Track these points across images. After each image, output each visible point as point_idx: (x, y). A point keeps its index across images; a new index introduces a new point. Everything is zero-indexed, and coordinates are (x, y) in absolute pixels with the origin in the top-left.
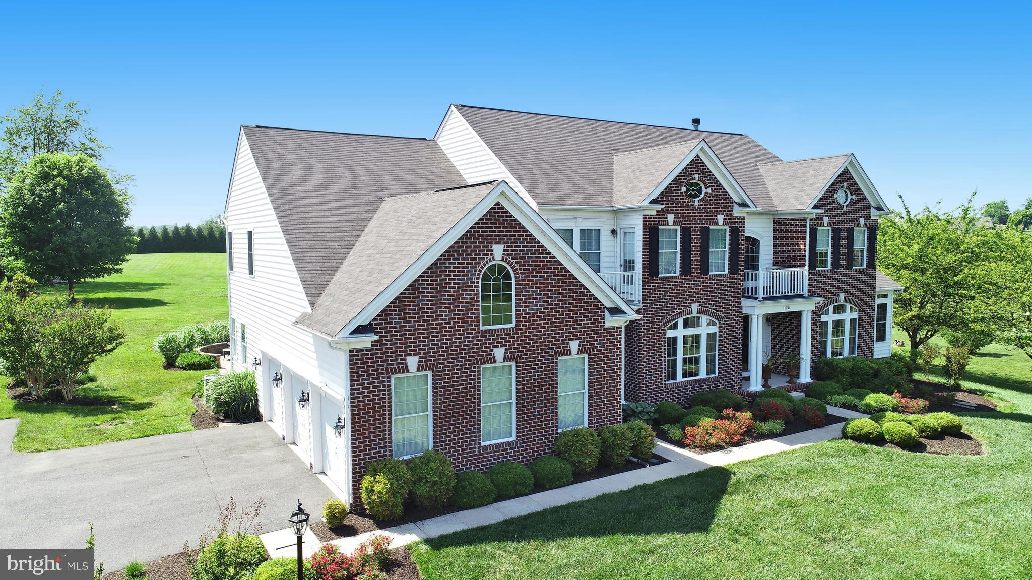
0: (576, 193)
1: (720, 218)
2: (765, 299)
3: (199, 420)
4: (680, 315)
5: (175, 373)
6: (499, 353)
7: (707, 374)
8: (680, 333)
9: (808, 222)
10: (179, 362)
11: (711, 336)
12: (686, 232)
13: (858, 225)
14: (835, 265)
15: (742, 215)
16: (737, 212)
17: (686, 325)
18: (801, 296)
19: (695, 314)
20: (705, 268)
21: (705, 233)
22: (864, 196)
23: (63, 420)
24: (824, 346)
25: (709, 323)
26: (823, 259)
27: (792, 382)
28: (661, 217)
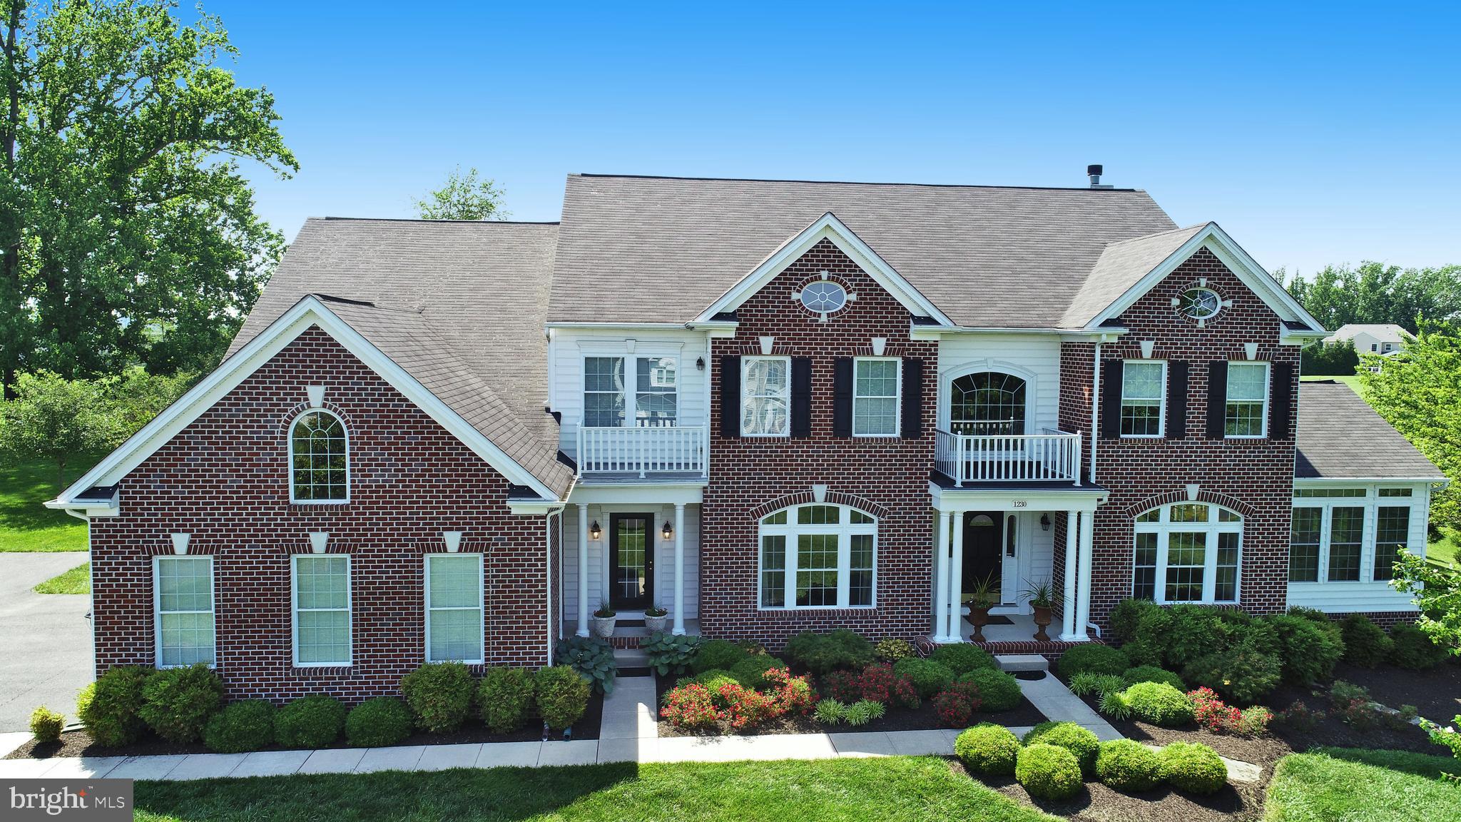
0: (641, 302)
1: (879, 344)
4: (788, 502)
6: (319, 540)
7: (851, 603)
8: (792, 530)
9: (1098, 350)
11: (860, 542)
12: (802, 368)
13: (1243, 357)
14: (1176, 428)
15: (931, 338)
16: (917, 333)
17: (804, 517)
18: (1069, 485)
19: (819, 502)
20: (842, 425)
21: (843, 369)
22: (1258, 301)
24: (1146, 578)
25: (856, 518)
26: (1143, 419)
27: (1041, 636)
28: (748, 341)
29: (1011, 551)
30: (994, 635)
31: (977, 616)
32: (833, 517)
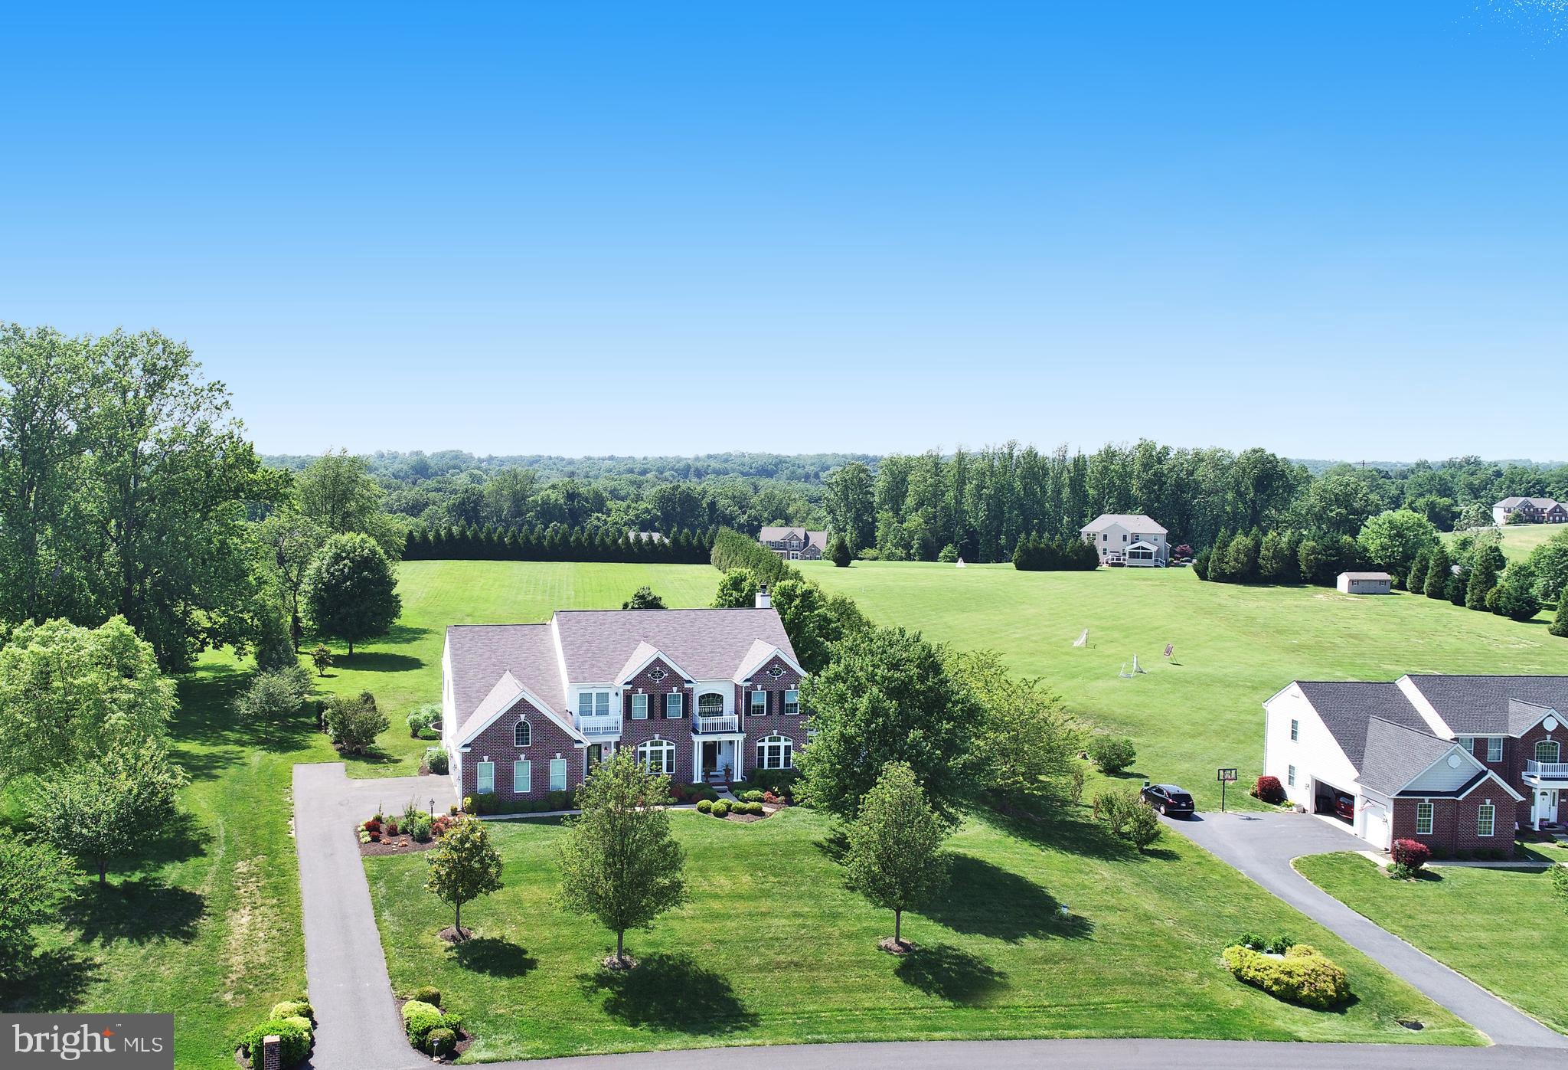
0: (597, 674)
1: (675, 689)
2: (703, 733)
3: (423, 772)
4: (647, 739)
5: (417, 741)
6: (523, 756)
7: (667, 771)
8: (648, 749)
9: (744, 688)
10: (419, 734)
11: (669, 752)
12: (651, 698)
14: (769, 712)
15: (691, 685)
16: (687, 686)
17: (652, 745)
18: (734, 732)
19: (657, 739)
20: (664, 716)
21: (664, 697)
22: (795, 671)
23: (362, 765)
24: (761, 760)
25: (668, 744)
26: (759, 710)
27: (727, 780)
28: (634, 690)
29: (720, 753)
30: (712, 780)
31: (706, 775)
32: (661, 745)
